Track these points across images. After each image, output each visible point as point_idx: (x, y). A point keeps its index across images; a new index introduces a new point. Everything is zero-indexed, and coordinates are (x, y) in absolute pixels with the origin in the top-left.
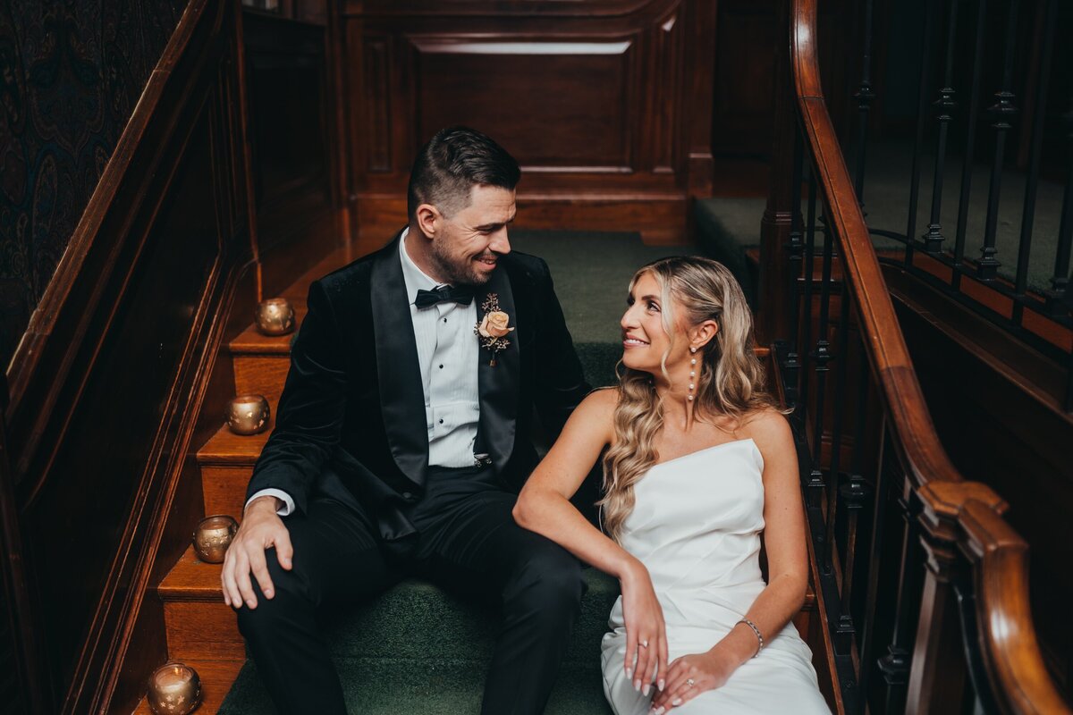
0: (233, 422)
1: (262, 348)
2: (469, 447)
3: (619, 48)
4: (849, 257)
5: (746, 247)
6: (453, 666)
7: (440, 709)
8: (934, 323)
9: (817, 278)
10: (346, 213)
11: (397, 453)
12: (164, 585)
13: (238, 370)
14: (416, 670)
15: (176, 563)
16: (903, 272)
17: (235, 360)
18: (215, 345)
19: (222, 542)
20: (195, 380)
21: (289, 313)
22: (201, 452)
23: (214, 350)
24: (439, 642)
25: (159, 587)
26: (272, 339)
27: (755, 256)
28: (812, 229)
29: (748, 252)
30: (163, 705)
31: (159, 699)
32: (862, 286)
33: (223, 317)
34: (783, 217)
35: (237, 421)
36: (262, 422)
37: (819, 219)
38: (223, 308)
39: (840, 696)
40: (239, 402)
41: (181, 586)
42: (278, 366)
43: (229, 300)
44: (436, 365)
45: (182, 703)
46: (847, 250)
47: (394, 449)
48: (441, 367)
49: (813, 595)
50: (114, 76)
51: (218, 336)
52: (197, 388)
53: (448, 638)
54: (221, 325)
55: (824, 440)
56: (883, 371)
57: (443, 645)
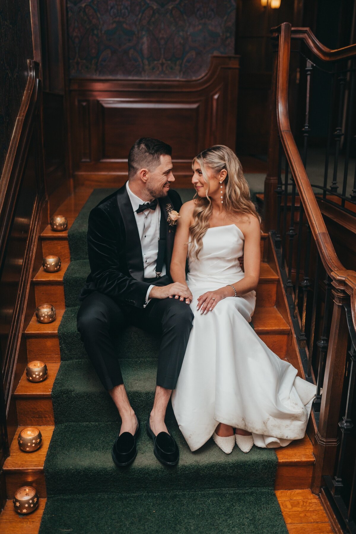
0: (47, 267)
1: (55, 236)
2: (154, 269)
3: (195, 106)
4: (303, 193)
5: (257, 193)
6: (147, 361)
7: (145, 375)
8: (335, 220)
9: (289, 204)
10: (72, 181)
11: (132, 272)
12: (27, 331)
13: (44, 246)
14: (132, 362)
15: (29, 324)
16: (322, 201)
17: (43, 242)
18: (37, 235)
19: (49, 314)
20: (32, 249)
21: (66, 222)
22: (35, 279)
23: (37, 237)
24: (141, 351)
25: (25, 332)
26: (58, 233)
27: (262, 197)
28: (286, 184)
29: (258, 195)
30: (34, 376)
31: (32, 373)
32: (309, 204)
33: (39, 223)
34: (273, 180)
35: (49, 266)
36: (58, 267)
37: (290, 179)
38: (39, 219)
39: (301, 363)
40: (49, 258)
41: (34, 331)
42: (62, 244)
43: (40, 216)
44: (144, 236)
45: (41, 375)
46: (302, 190)
47: (130, 270)
48: (145, 237)
49: (290, 328)
50: (8, 120)
51: (38, 231)
52: (33, 252)
53: (145, 350)
54: (38, 226)
55: (293, 272)
56: (317, 234)
57: (143, 353)
